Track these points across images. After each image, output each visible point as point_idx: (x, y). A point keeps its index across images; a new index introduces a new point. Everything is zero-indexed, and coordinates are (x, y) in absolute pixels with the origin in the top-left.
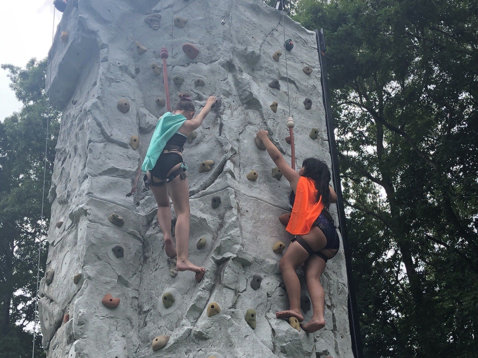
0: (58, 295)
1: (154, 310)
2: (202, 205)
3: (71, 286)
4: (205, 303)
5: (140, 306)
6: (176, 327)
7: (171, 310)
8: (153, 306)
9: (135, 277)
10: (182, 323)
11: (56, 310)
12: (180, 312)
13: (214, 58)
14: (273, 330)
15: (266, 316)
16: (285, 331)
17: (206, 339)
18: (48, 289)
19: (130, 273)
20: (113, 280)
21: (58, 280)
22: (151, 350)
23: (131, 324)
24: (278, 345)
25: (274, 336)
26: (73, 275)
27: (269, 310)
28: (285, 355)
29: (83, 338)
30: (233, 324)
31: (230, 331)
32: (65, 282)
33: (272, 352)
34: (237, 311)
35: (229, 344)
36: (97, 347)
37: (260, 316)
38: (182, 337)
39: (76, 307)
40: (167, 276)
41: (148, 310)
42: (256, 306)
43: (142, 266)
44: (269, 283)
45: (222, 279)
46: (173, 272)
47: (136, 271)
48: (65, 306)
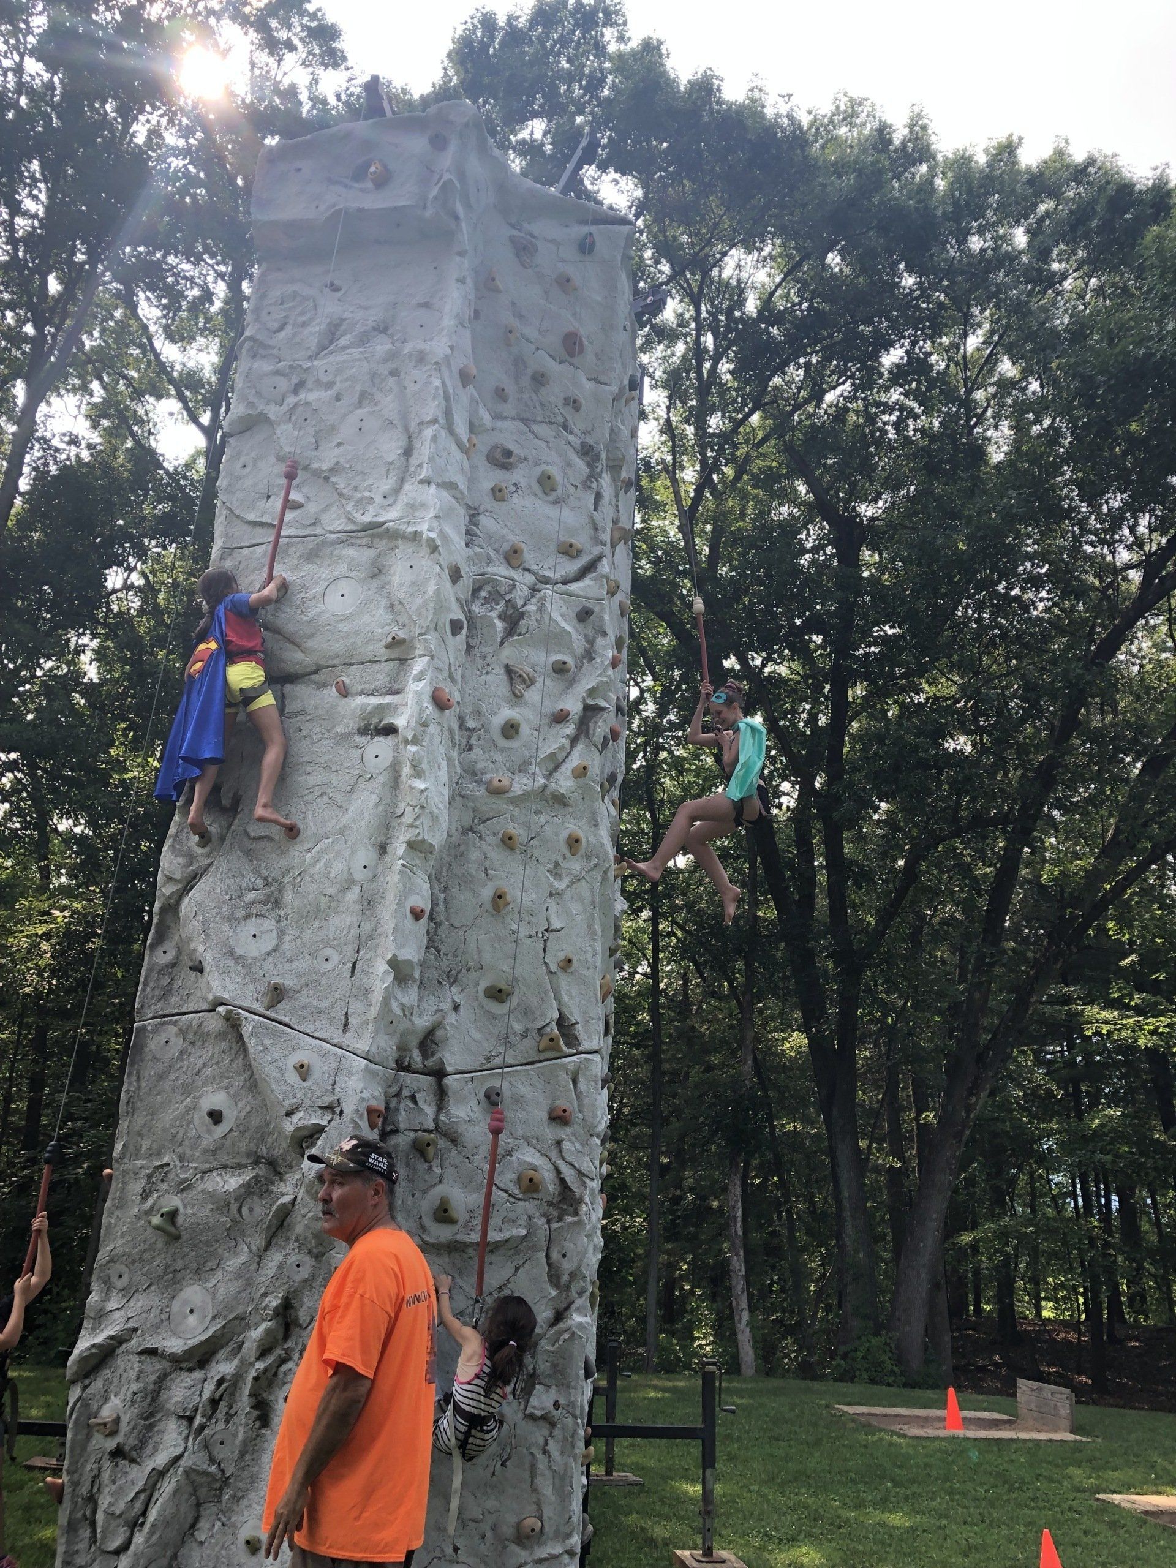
0: (310, 636)
1: (485, 732)
2: (564, 609)
3: (366, 644)
4: (565, 756)
6: (522, 773)
7: (513, 744)
8: (484, 726)
9: (459, 671)
10: (531, 772)
12: (527, 753)
13: (603, 378)
17: (565, 805)
22: (483, 790)
23: (453, 740)
38: (533, 790)
40: (506, 691)
41: (475, 729)
45: (590, 732)
46: (520, 691)
47: (461, 662)
48: (330, 663)
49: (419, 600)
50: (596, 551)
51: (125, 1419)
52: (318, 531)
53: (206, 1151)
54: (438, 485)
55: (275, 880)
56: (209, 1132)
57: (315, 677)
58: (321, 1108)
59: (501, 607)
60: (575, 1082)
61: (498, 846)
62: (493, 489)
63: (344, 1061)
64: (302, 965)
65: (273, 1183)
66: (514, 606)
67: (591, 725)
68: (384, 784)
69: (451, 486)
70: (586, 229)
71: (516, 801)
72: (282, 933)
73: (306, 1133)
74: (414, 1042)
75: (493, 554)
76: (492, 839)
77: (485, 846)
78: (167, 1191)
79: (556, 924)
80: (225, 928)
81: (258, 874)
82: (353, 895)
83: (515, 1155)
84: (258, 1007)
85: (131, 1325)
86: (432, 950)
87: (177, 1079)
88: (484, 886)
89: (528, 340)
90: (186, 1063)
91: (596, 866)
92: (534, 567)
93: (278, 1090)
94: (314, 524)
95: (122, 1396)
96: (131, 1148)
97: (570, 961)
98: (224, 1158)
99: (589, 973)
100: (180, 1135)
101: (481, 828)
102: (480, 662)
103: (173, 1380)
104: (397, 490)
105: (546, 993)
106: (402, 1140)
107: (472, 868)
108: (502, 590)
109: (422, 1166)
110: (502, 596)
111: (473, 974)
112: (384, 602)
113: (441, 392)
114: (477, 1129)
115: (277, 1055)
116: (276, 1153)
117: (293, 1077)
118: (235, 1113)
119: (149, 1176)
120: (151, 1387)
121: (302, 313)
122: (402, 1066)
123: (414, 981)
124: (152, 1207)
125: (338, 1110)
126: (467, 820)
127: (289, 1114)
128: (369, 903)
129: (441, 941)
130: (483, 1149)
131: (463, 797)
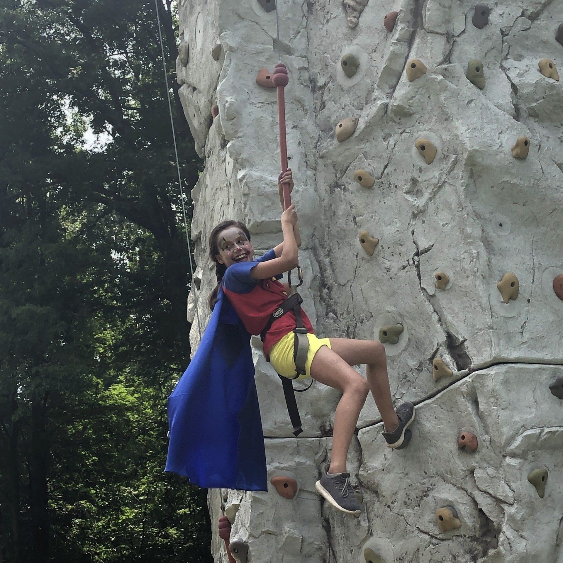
0: (200, 80)
1: (332, 82)
3: (212, 64)
4: (403, 63)
5: (312, 80)
6: (366, 104)
7: (356, 79)
8: (331, 77)
9: (298, 37)
10: (374, 97)
11: (202, 101)
12: (369, 81)
14: (513, 86)
15: (502, 67)
16: (533, 84)
17: (411, 115)
18: (186, 72)
19: (291, 32)
20: (267, 46)
21: (195, 58)
22: (335, 141)
23: (303, 108)
24: (523, 106)
25: (516, 94)
26: (211, 48)
27: (507, 55)
28: (537, 119)
29: (237, 138)
30: (447, 87)
31: (443, 98)
32: (204, 60)
33: (514, 118)
34: (452, 66)
35: (444, 117)
36: (259, 148)
37: (492, 68)
38: (375, 116)
39: (220, 95)
40: (344, 30)
41: (325, 84)
42: (484, 54)
43: (307, 19)
44: (504, 13)
45: (424, 20)
46: (352, 22)
47: (298, 27)
61: (358, 190)
76: (353, 186)
77: (348, 196)
79: (423, 244)
83: (431, 494)
86: (331, 314)
88: (355, 235)
91: (455, 162)
101: (343, 180)
105: (429, 319)
107: (344, 221)
109: (352, 523)
114: (391, 476)
129: (336, 303)
130: (401, 496)
131: (322, 157)
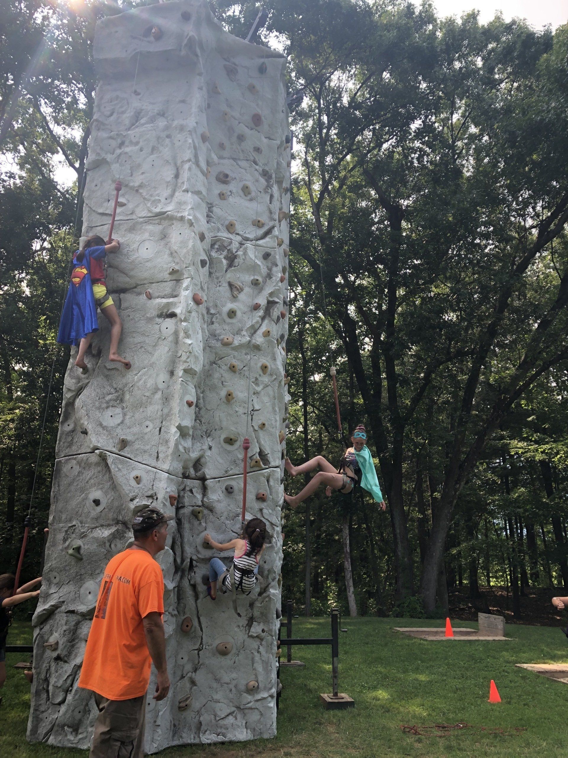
1: (219, 315)
2: (256, 253)
6: (238, 335)
7: (234, 321)
8: (219, 312)
10: (243, 334)
12: (241, 325)
13: (272, 137)
17: (260, 350)
20: (199, 283)
22: (219, 343)
38: (244, 343)
40: (229, 295)
41: (215, 314)
45: (271, 314)
46: (236, 295)
48: (142, 283)
49: (185, 251)
50: (271, 224)
51: (61, 643)
52: (134, 217)
53: (93, 519)
54: (192, 192)
55: (120, 389)
56: (94, 509)
57: (135, 290)
58: (147, 497)
59: (225, 253)
60: (268, 481)
61: (227, 371)
62: (219, 194)
63: (157, 475)
64: (135, 429)
65: (126, 533)
66: (232, 252)
67: (271, 310)
68: (171, 342)
69: (198, 193)
70: (262, 60)
71: (236, 349)
72: (125, 415)
73: (141, 509)
74: (191, 465)
75: (220, 227)
76: (225, 368)
77: (222, 371)
78: (75, 538)
79: (257, 407)
80: (97, 412)
81: (112, 387)
82: (159, 395)
84: (114, 450)
85: (61, 600)
86: (198, 421)
87: (77, 485)
88: (222, 390)
89: (235, 119)
90: (81, 478)
91: (275, 379)
92: (241, 233)
93: (126, 489)
94: (132, 214)
95: (59, 632)
96: (57, 518)
97: (264, 424)
98: (101, 522)
99: (273, 430)
100: (80, 511)
101: (219, 362)
102: (215, 280)
103: (83, 624)
104: (172, 196)
105: (253, 440)
106: (187, 511)
107: (216, 381)
108: (226, 244)
109: (196, 523)
110: (226, 248)
111: (218, 432)
112: (168, 252)
113: (192, 145)
114: (222, 505)
115: (125, 472)
116: (126, 519)
117: (133, 483)
118: (106, 501)
119: (66, 531)
120: (72, 628)
121: (122, 107)
122: (185, 476)
123: (189, 435)
124: (68, 545)
125: (155, 498)
126: (212, 358)
127: (132, 500)
128: (166, 399)
129: (202, 417)
130: (225, 514)
131: (210, 347)
